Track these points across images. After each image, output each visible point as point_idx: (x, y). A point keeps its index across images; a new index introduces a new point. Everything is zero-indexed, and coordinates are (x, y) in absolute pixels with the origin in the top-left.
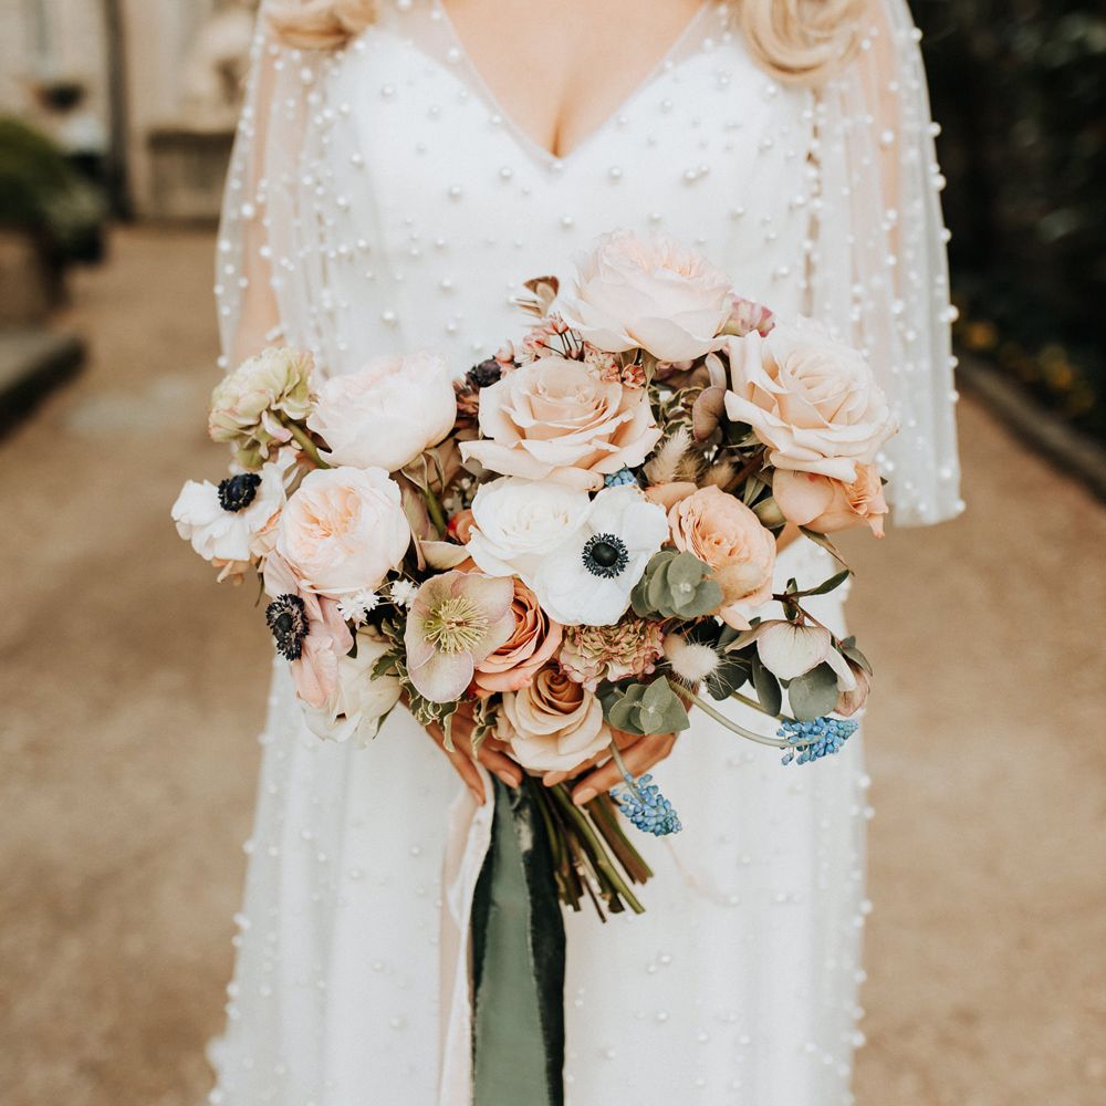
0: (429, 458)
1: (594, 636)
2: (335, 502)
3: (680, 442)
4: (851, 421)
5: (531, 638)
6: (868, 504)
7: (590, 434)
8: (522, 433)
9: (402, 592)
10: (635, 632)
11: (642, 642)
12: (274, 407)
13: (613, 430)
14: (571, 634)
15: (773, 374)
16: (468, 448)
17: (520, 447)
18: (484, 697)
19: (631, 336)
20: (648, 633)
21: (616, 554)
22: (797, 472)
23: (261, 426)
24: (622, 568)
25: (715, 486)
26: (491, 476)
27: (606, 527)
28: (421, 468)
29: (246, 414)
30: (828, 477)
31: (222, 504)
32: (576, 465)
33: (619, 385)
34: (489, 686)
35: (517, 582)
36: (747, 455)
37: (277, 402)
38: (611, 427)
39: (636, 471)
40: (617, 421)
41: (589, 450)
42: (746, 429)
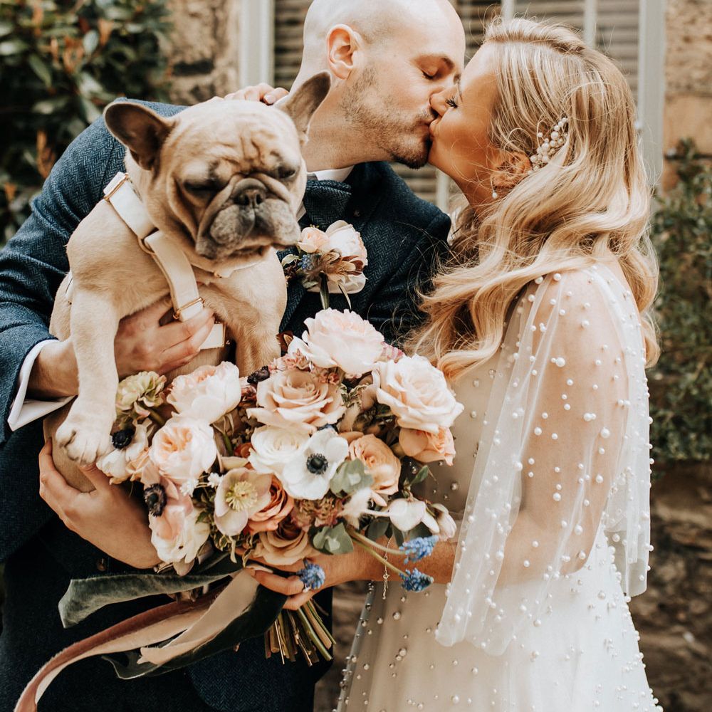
0: (226, 418)
1: (309, 503)
2: (181, 436)
3: (355, 411)
4: (436, 405)
5: (278, 504)
6: (445, 448)
7: (311, 407)
8: (277, 405)
9: (214, 480)
10: (329, 503)
11: (333, 509)
12: (140, 400)
13: (323, 406)
14: (298, 503)
15: (400, 382)
16: (251, 412)
17: (277, 412)
18: (253, 534)
19: (333, 359)
20: (336, 504)
21: (323, 464)
22: (412, 430)
23: (133, 411)
24: (325, 470)
25: (372, 435)
26: (262, 425)
27: (318, 451)
28: (222, 423)
29: (126, 405)
30: (424, 432)
31: (114, 444)
32: (305, 422)
33: (327, 385)
34: (256, 529)
35: (274, 477)
36: (387, 421)
37: (141, 397)
38: (322, 405)
39: (334, 426)
40: (325, 402)
41: (310, 416)
42: (387, 408)
